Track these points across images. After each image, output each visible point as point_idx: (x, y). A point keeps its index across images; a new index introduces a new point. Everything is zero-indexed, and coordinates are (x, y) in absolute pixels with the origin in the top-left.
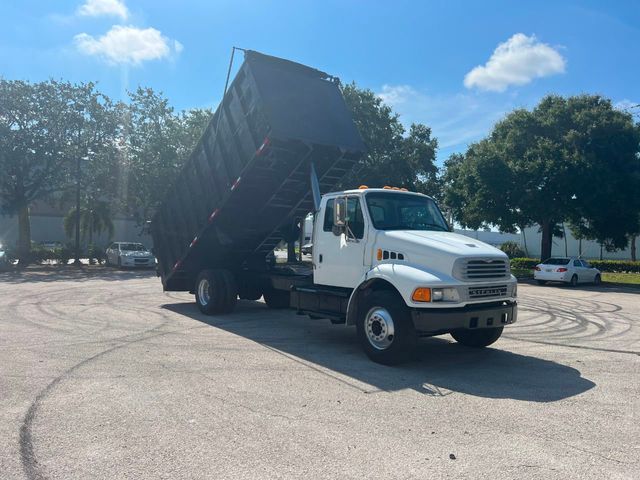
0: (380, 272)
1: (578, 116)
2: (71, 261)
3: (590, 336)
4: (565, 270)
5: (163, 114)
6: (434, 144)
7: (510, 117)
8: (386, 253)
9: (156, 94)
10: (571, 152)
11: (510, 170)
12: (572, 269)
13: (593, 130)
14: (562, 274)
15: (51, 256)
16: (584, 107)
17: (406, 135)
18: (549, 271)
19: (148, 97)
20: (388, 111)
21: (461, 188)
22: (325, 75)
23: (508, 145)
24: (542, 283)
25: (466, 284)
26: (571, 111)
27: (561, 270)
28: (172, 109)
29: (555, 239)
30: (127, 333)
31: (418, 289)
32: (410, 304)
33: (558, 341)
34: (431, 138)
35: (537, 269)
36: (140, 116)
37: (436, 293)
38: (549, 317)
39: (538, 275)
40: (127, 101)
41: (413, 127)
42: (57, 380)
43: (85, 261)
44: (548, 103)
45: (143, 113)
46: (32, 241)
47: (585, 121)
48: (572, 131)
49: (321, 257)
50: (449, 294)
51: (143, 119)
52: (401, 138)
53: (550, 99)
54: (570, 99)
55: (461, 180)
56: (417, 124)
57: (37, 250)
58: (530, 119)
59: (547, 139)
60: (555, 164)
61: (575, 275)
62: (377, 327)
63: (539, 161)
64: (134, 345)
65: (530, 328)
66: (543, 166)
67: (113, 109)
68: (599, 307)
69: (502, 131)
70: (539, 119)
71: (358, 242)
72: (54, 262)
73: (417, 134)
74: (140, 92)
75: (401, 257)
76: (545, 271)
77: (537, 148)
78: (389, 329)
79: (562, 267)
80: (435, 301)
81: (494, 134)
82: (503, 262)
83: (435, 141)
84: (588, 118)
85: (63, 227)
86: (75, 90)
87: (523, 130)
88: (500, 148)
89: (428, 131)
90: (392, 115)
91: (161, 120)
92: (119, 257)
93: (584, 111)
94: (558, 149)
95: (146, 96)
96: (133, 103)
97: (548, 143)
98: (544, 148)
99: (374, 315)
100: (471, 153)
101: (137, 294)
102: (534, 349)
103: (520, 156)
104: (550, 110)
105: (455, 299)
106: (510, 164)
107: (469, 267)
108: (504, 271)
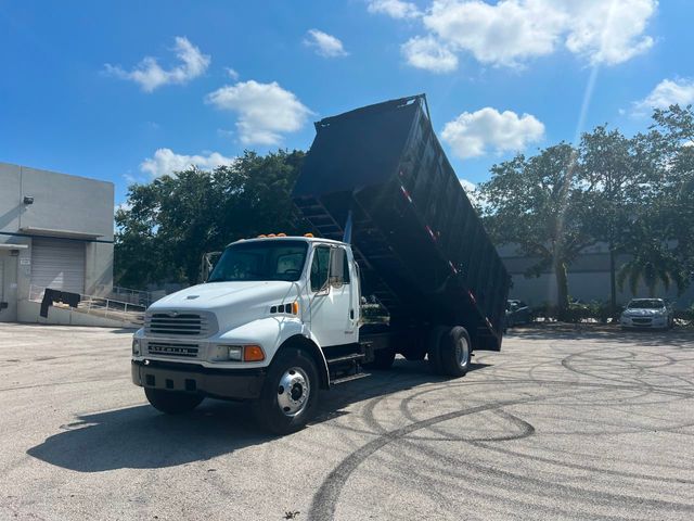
2: (610, 320)
25: (145, 337)
72: (594, 321)
82: (198, 317)
107: (153, 320)
108: (199, 328)
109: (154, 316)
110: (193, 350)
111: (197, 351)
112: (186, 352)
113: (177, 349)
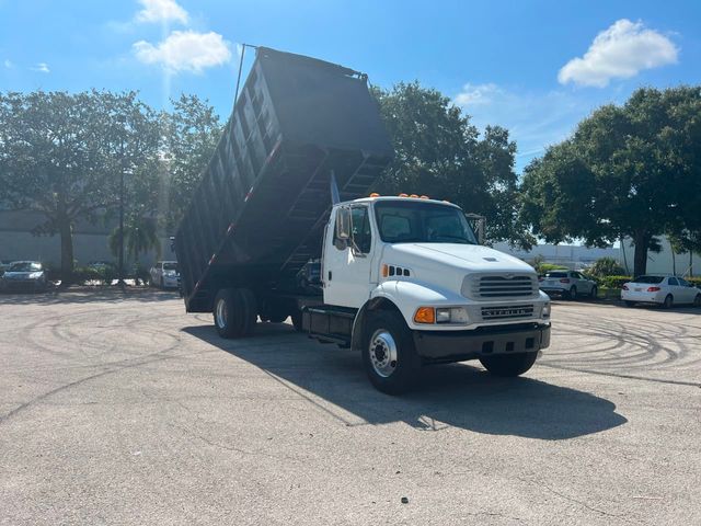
0: (383, 290)
1: (674, 111)
2: (115, 282)
3: (652, 365)
4: (658, 289)
5: (209, 124)
6: (513, 148)
7: (596, 114)
8: (392, 269)
9: (201, 101)
10: (665, 152)
11: (593, 174)
12: (665, 288)
13: (692, 127)
14: (654, 294)
15: (95, 276)
16: (682, 100)
17: (480, 139)
18: (637, 290)
19: (192, 105)
20: (456, 112)
21: (539, 197)
22: (351, 72)
23: (591, 146)
24: (631, 304)
25: (476, 303)
26: (666, 106)
27: (652, 289)
28: (218, 118)
29: (650, 253)
30: (128, 357)
31: (420, 309)
32: (412, 326)
33: (609, 371)
34: (509, 141)
35: (625, 288)
36: (184, 126)
37: (443, 314)
38: (616, 342)
39: (626, 295)
40: (171, 110)
41: (489, 129)
42: (25, 406)
43: (130, 282)
44: (640, 97)
45: (187, 122)
46: (75, 261)
47: (683, 117)
48: (667, 128)
49: (330, 274)
50: (457, 315)
51: (188, 128)
52: (474, 142)
53: (642, 92)
54: (668, 92)
55: (537, 187)
56: (492, 126)
57: (81, 270)
58: (619, 116)
59: (637, 138)
60: (647, 167)
61: (670, 296)
62: (381, 352)
63: (627, 163)
64: (128, 370)
65: (586, 355)
66: (631, 170)
67: (155, 118)
68: (685, 331)
69: (586, 131)
70: (630, 115)
71: (365, 257)
72: (98, 283)
73: (492, 137)
74: (184, 100)
75: (407, 273)
76: (634, 290)
77: (626, 149)
78: (392, 354)
79: (654, 286)
80: (439, 323)
81: (577, 135)
82: (529, 278)
83: (513, 144)
84: (686, 113)
85: (108, 246)
86: (116, 100)
87: (610, 129)
88: (583, 150)
89: (506, 133)
90: (461, 117)
91: (208, 130)
92: (162, 277)
93: (680, 105)
94: (650, 150)
95: (189, 103)
96: (176, 112)
97: (639, 142)
98: (633, 148)
99: (378, 338)
100: (549, 156)
101: (165, 316)
102: (575, 379)
103: (605, 160)
104: (642, 105)
105: (464, 320)
106: (594, 168)
107: (482, 284)
108: (530, 289)
109: (483, 279)
110: (528, 310)
111: (532, 310)
112: (523, 313)
113: (515, 311)
